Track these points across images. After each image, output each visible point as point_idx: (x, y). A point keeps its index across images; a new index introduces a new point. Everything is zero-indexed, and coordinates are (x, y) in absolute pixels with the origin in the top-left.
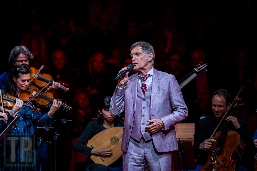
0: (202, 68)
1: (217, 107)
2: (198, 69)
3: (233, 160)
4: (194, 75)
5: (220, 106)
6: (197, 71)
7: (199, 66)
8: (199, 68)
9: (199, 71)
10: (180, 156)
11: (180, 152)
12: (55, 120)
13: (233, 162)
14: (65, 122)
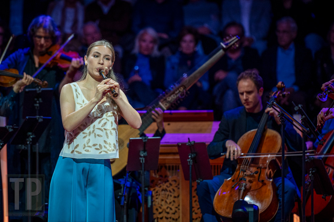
0: (231, 42)
1: (245, 94)
2: (226, 45)
3: (270, 170)
4: (221, 52)
5: (249, 93)
6: (224, 46)
7: (227, 40)
8: (227, 42)
9: (227, 47)
10: (189, 161)
11: (190, 156)
12: (27, 117)
13: (270, 172)
14: (41, 120)
